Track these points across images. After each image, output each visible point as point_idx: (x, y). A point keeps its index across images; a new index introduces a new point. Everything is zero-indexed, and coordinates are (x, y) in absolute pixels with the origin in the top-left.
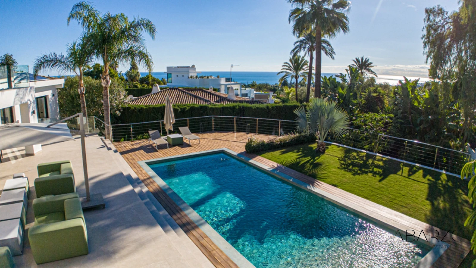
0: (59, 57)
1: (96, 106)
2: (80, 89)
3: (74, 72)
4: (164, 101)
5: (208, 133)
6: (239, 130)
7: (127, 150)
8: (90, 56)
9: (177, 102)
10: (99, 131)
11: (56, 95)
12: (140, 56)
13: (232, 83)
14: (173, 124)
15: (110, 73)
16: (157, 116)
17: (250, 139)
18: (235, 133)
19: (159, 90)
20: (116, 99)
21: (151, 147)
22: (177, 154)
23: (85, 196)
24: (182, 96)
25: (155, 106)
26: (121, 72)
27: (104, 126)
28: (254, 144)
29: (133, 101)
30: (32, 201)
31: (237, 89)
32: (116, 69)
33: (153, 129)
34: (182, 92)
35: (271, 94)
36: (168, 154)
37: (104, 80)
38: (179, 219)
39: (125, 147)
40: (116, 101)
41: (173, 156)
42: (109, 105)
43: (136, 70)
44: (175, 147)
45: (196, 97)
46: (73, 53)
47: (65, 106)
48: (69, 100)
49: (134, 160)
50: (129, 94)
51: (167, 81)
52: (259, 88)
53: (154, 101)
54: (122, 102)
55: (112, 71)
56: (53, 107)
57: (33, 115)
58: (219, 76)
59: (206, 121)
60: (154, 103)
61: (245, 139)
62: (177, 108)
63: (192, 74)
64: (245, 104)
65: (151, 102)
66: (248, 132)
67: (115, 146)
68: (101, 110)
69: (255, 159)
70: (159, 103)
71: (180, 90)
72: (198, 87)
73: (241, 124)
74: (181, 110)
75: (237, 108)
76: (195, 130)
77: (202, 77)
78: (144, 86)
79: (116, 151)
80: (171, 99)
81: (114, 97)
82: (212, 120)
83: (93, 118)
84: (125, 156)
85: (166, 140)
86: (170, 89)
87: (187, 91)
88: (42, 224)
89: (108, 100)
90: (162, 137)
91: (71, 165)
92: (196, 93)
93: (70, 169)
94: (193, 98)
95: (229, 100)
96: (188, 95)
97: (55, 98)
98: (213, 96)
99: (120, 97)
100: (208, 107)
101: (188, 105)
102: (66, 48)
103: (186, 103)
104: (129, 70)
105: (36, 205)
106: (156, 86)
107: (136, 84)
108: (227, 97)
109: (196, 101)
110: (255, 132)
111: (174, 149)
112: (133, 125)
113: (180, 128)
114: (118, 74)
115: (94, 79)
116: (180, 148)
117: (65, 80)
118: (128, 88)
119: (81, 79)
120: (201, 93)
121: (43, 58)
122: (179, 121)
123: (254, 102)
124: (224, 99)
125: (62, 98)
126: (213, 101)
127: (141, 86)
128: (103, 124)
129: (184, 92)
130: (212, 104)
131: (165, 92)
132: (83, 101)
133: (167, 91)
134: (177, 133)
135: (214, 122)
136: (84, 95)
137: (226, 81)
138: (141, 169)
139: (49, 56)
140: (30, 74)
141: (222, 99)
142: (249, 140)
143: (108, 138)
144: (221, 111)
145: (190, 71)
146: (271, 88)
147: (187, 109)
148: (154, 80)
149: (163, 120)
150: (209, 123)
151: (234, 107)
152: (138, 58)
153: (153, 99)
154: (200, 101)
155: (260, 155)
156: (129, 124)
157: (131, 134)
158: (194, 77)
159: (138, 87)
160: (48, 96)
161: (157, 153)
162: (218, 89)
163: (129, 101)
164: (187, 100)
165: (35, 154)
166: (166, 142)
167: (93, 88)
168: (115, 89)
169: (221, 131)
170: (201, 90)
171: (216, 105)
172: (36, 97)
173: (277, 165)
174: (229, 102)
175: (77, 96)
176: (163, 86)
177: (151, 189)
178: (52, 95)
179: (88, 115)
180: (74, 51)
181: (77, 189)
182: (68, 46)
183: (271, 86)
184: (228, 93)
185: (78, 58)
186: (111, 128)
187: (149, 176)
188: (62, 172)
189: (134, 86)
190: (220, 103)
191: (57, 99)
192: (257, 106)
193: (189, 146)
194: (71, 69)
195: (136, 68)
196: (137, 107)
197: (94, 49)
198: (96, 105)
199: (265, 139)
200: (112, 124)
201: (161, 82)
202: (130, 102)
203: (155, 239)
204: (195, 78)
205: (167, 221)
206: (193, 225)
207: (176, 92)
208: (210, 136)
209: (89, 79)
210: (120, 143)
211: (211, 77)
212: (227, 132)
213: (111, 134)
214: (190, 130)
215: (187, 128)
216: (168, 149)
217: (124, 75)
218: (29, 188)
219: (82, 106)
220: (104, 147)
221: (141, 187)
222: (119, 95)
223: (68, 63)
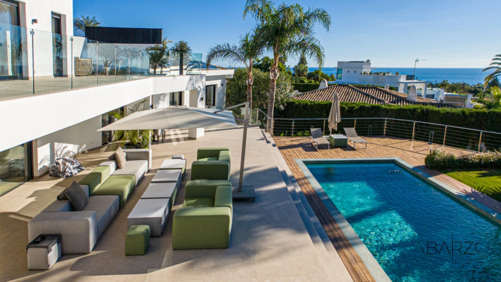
0: (232, 48)
1: (261, 99)
2: (248, 80)
3: (245, 64)
4: (330, 98)
5: (377, 137)
6: (417, 138)
7: (285, 145)
8: (262, 48)
9: (345, 99)
10: (260, 124)
11: (225, 85)
12: (312, 49)
13: (415, 81)
14: (338, 124)
15: (279, 67)
16: (322, 114)
17: (434, 150)
18: (413, 142)
19: (327, 86)
20: (281, 93)
21: (310, 146)
22: (338, 157)
23: (237, 186)
24: (351, 94)
25: (321, 103)
26: (290, 66)
27: (266, 119)
28: (437, 158)
29: (298, 96)
30: (186, 183)
31: (421, 89)
32: (284, 63)
33: (315, 127)
34: (352, 89)
35: (470, 96)
36: (328, 155)
37: (272, 73)
38: (331, 231)
39: (284, 142)
40: (281, 95)
41: (334, 158)
42: (274, 98)
43: (304, 65)
44: (336, 149)
45: (367, 95)
46: (245, 45)
47: (232, 97)
48: (236, 90)
49: (291, 157)
50: (295, 89)
51: (336, 78)
52: (453, 88)
53: (320, 97)
54: (287, 96)
55: (281, 65)
56: (220, 96)
57: (202, 101)
58: (398, 72)
59: (377, 123)
60: (320, 100)
61: (425, 150)
62: (344, 106)
63: (366, 70)
64: (430, 107)
65: (317, 98)
66: (431, 141)
67: (274, 140)
68: (266, 103)
69: (437, 177)
70: (325, 100)
71: (350, 87)
72: (371, 84)
73: (422, 131)
74: (348, 108)
75: (419, 110)
76: (362, 132)
77: (377, 73)
78: (311, 82)
79: (274, 145)
80: (339, 95)
81: (279, 91)
82: (384, 123)
83: (257, 110)
84: (282, 151)
85: (328, 140)
86: (339, 85)
87: (358, 88)
88: (190, 207)
89: (273, 93)
90: (324, 137)
91: (230, 153)
92: (368, 92)
93: (228, 156)
94: (364, 97)
95: (408, 101)
96: (358, 93)
97: (223, 88)
98: (389, 96)
99: (286, 91)
100: (381, 107)
101: (358, 104)
102: (239, 40)
103: (355, 102)
104: (297, 65)
105: (189, 187)
106: (324, 82)
107: (303, 80)
108: (406, 98)
109: (367, 100)
110: (441, 143)
111: (335, 151)
112: (295, 121)
113: (345, 129)
114: (285, 68)
115: (262, 72)
116: (342, 151)
117: (235, 72)
118: (294, 83)
119: (250, 70)
120: (374, 92)
121: (217, 48)
122: (345, 120)
123: (443, 106)
124: (402, 99)
125: (230, 88)
126: (388, 101)
127: (308, 81)
128: (265, 117)
129: (354, 89)
130: (386, 105)
131: (333, 89)
132: (250, 93)
133: (335, 87)
134: (341, 134)
135: (387, 126)
136: (251, 87)
137: (407, 79)
138: (297, 168)
139: (223, 46)
140: (203, 63)
141: (399, 99)
142: (432, 151)
143: (268, 131)
144: (397, 113)
145: (364, 67)
146: (471, 89)
147: (355, 109)
148: (323, 76)
149: (328, 118)
150: (380, 126)
151: (414, 110)
152: (310, 50)
153: (319, 95)
154: (372, 100)
155: (445, 173)
156: (292, 119)
157: (291, 130)
158: (367, 73)
159: (304, 83)
160: (217, 85)
161: (316, 152)
162: (396, 88)
163: (294, 96)
164: (357, 98)
165: (197, 139)
166: (328, 142)
167: (260, 80)
168: (282, 83)
169: (394, 137)
170: (374, 88)
171: (391, 106)
172: (206, 85)
173: (472, 190)
174: (408, 103)
175: (244, 88)
176: (332, 82)
177: (305, 191)
178: (221, 84)
179: (252, 107)
180: (247, 42)
181: (230, 177)
182: (241, 37)
183: (471, 87)
184: (408, 93)
185: (249, 49)
186: (273, 122)
187: (305, 176)
188: (220, 159)
189: (300, 81)
190: (396, 104)
191: (225, 89)
192: (447, 111)
193: (353, 149)
194: (242, 60)
195: (304, 62)
196: (302, 102)
197: (266, 41)
198: (261, 97)
199: (457, 153)
200: (274, 117)
201: (330, 78)
202: (296, 96)
203: (300, 247)
204: (369, 75)
205: (317, 230)
206: (346, 243)
207: (345, 89)
208: (379, 141)
209: (258, 71)
210: (279, 138)
211: (388, 74)
212: (402, 139)
213: (272, 127)
214: (357, 132)
215: (353, 129)
216: (329, 150)
217: (291, 70)
218: (185, 170)
219: (248, 97)
220: (264, 139)
221: (294, 186)
222: (285, 89)
223: (240, 54)
